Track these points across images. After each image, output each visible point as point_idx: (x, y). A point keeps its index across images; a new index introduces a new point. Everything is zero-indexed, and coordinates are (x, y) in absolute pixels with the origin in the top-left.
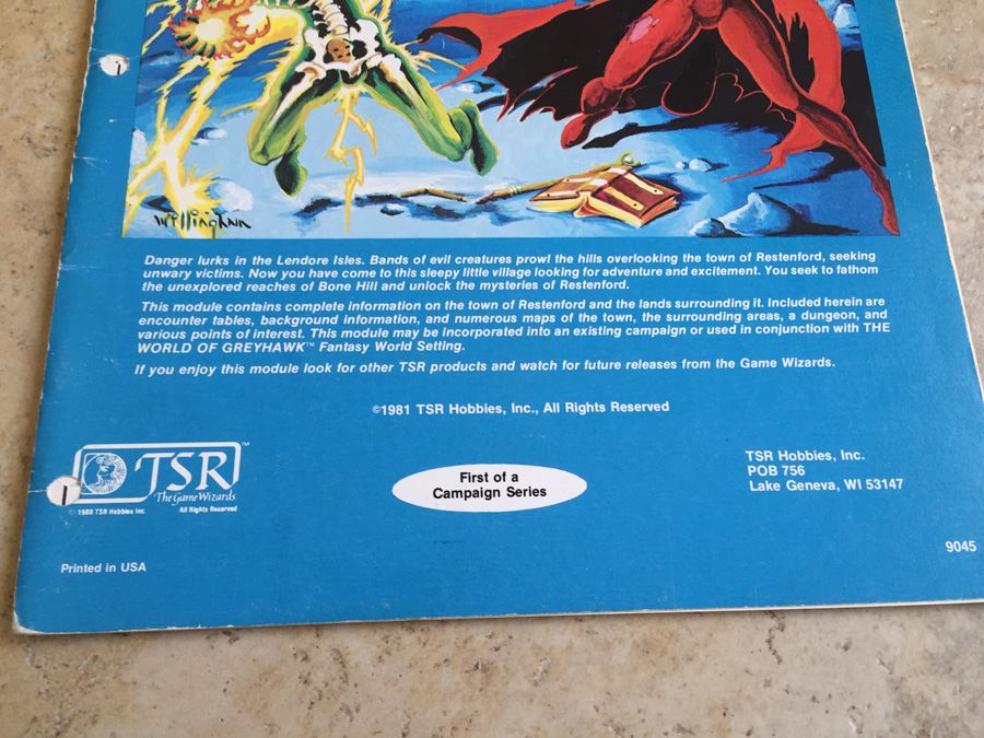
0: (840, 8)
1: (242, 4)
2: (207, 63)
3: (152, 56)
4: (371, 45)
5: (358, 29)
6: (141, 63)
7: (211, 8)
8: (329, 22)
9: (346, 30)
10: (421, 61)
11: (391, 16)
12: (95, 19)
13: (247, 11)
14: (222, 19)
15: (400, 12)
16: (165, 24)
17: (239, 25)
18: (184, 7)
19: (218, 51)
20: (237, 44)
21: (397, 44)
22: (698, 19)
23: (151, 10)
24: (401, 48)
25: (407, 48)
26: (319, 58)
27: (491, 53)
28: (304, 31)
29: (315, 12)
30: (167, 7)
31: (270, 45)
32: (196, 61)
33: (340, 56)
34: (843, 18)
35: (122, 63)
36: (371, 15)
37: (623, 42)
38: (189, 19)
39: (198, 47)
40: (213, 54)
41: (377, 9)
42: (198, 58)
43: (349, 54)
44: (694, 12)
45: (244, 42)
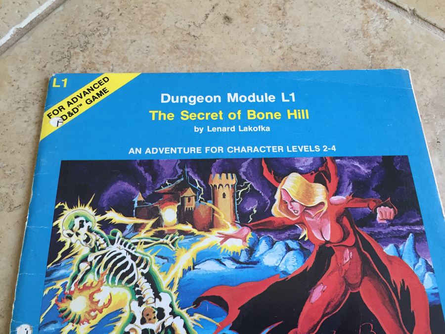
0: (427, 275)
1: (96, 286)
2: (76, 328)
3: (46, 325)
4: (168, 310)
5: (160, 299)
6: (39, 329)
7: (79, 289)
8: (144, 295)
9: (154, 300)
10: (195, 320)
11: (179, 290)
12: (15, 299)
13: (99, 290)
14: (85, 296)
15: (184, 286)
16: (53, 302)
17: (94, 300)
18: (64, 289)
19: (82, 319)
20: (93, 314)
21: (181, 309)
22: (349, 285)
23: (46, 292)
24: (184, 312)
25: (187, 312)
26: (138, 321)
27: (235, 313)
28: (130, 303)
29: (137, 289)
30: (55, 289)
31: (111, 313)
32: (70, 327)
33: (150, 319)
34: (428, 282)
35: (28, 329)
36: (167, 290)
37: (307, 303)
38: (67, 298)
39: (71, 317)
40: (79, 322)
41: (171, 285)
42: (71, 324)
43: (155, 318)
44: (346, 280)
45: (97, 312)
